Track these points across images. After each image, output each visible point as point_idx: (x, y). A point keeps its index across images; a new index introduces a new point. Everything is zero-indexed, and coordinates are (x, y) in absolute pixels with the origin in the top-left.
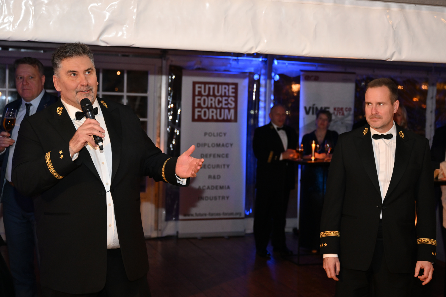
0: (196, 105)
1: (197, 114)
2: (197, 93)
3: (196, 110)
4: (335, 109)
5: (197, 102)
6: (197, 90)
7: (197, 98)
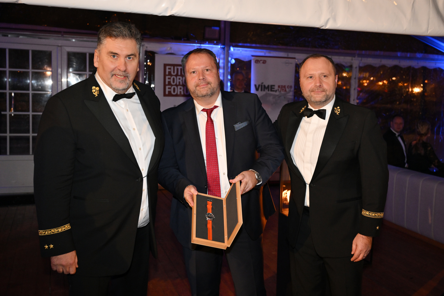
0: (167, 83)
1: (167, 90)
2: (167, 73)
3: (167, 87)
4: (279, 87)
5: (167, 80)
6: (167, 70)
7: (167, 77)
